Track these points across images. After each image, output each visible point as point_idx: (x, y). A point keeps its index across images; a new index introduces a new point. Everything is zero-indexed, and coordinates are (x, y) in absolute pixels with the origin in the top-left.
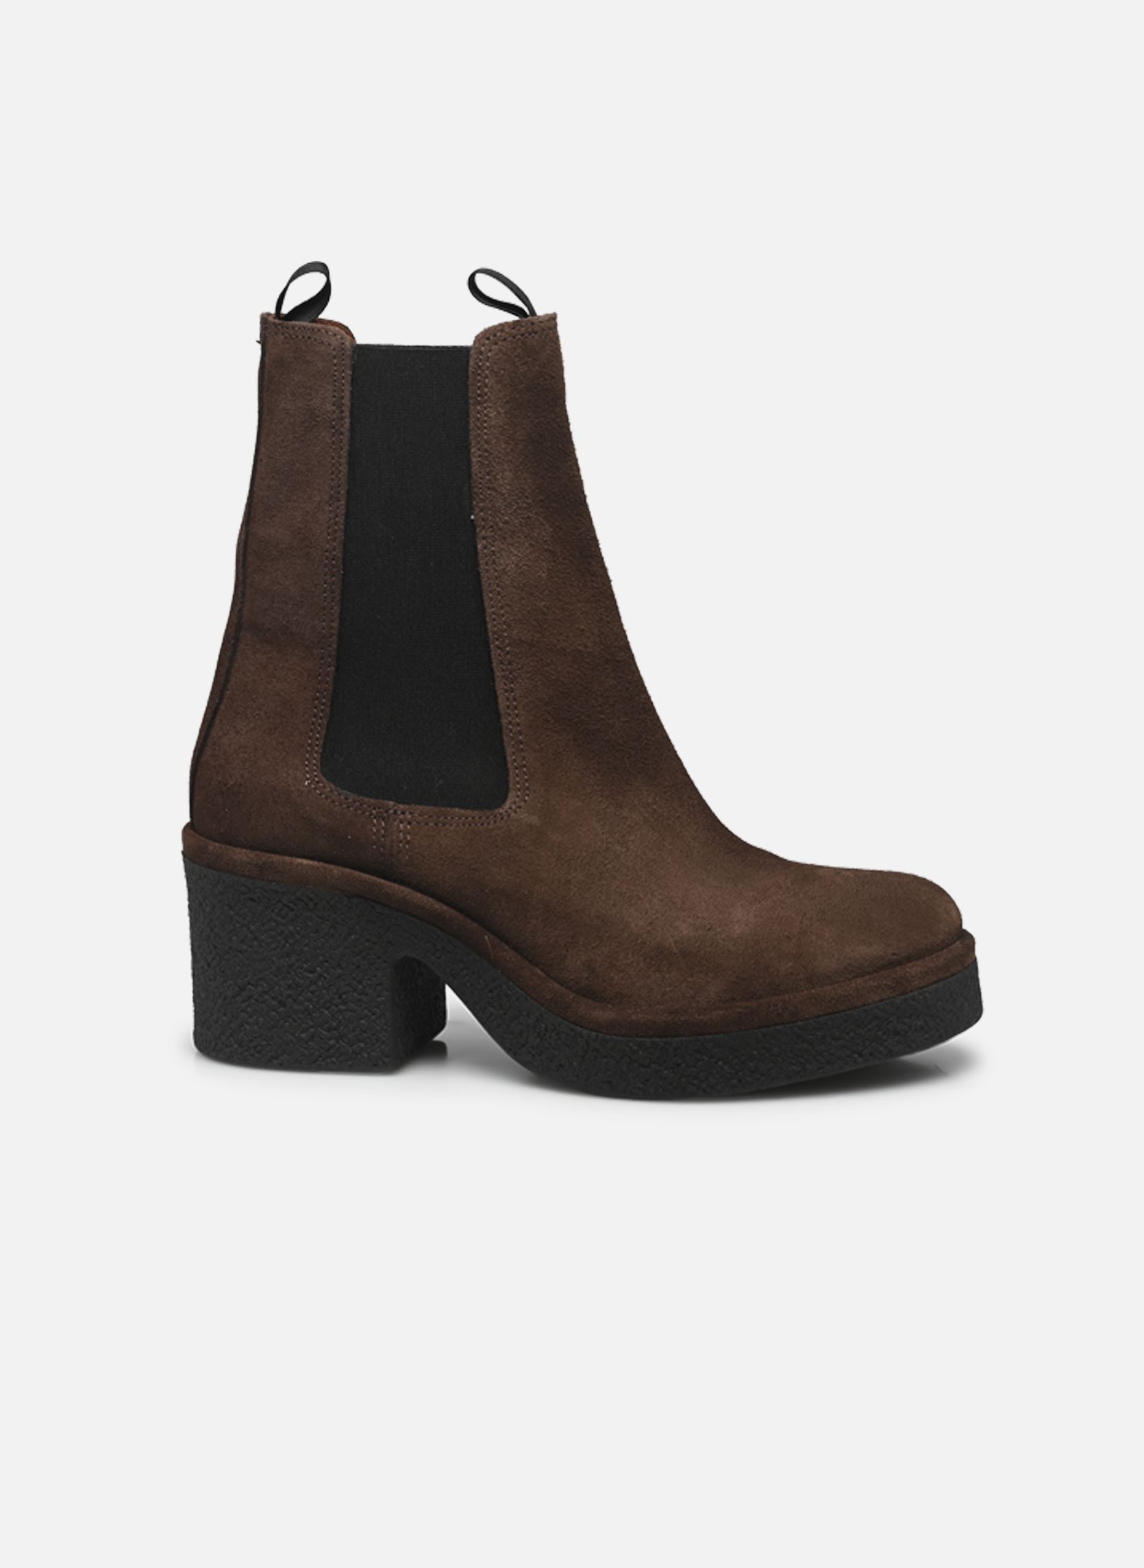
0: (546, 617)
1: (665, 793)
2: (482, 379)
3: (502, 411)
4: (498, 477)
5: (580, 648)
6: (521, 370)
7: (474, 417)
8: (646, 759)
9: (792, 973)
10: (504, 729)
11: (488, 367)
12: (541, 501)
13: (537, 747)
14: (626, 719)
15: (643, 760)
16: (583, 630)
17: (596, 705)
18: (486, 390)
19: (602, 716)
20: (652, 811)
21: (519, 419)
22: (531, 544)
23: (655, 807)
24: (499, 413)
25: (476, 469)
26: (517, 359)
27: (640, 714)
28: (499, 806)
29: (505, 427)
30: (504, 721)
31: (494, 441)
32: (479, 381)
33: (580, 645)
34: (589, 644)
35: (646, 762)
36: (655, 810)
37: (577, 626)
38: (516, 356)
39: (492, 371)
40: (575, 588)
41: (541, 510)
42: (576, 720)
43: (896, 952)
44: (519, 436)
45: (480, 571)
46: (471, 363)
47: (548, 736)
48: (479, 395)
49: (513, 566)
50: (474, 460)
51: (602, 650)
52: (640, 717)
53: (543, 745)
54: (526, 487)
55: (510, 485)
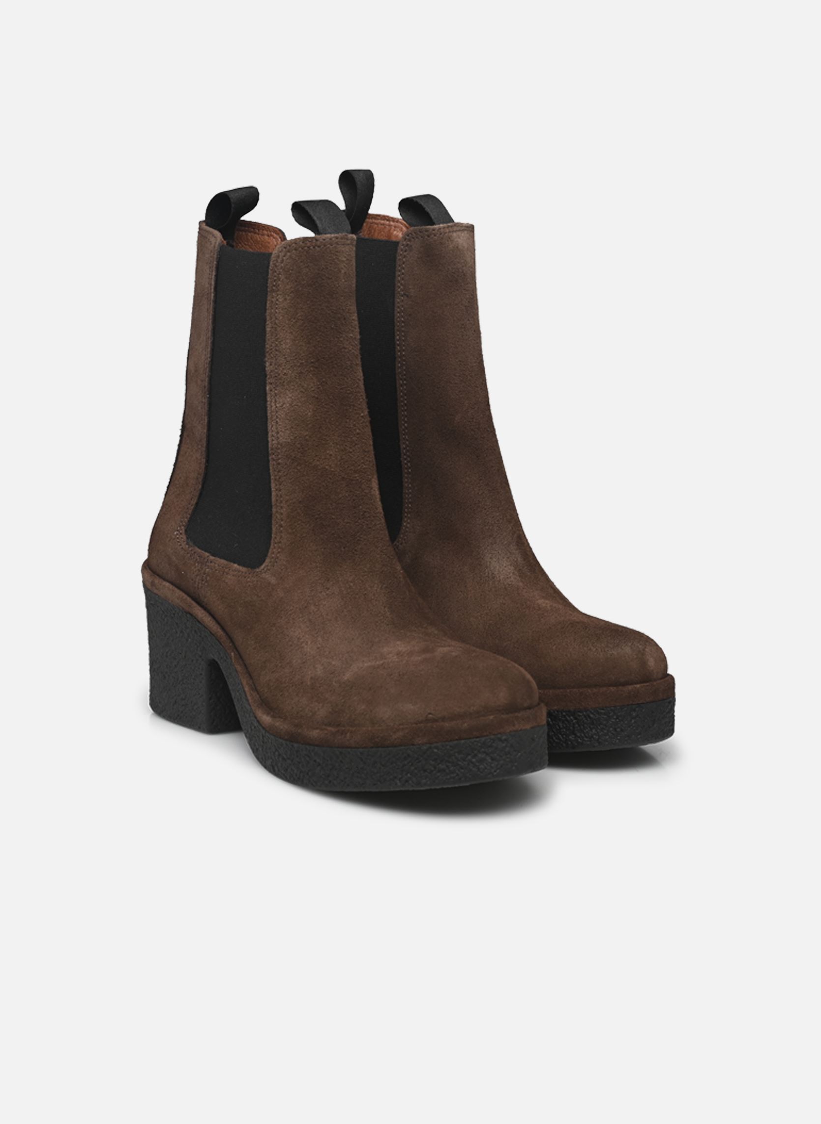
0: (308, 443)
1: (363, 576)
2: (277, 275)
3: (288, 299)
4: (282, 343)
5: (327, 467)
6: (304, 271)
7: (269, 301)
8: (356, 550)
9: (363, 714)
10: (273, 516)
11: (282, 267)
12: (312, 362)
13: (290, 531)
14: (349, 521)
15: (354, 551)
16: (331, 455)
17: (331, 508)
18: (279, 282)
19: (333, 517)
20: (348, 586)
21: (300, 305)
22: (301, 392)
23: (352, 584)
24: (285, 299)
25: (269, 336)
26: (302, 264)
27: (359, 519)
28: (258, 567)
29: (289, 309)
30: (274, 510)
31: (281, 318)
32: (275, 276)
33: (327, 465)
34: (333, 466)
35: (355, 553)
36: (350, 587)
37: (328, 452)
38: (301, 262)
39: (284, 270)
40: (333, 426)
41: (312, 369)
42: (317, 516)
43: (433, 712)
44: (299, 316)
45: (267, 406)
46: (271, 263)
47: (299, 524)
48: (274, 286)
49: (288, 405)
50: (268, 329)
51: (341, 470)
52: (360, 521)
53: (294, 530)
54: (301, 352)
55: (290, 349)
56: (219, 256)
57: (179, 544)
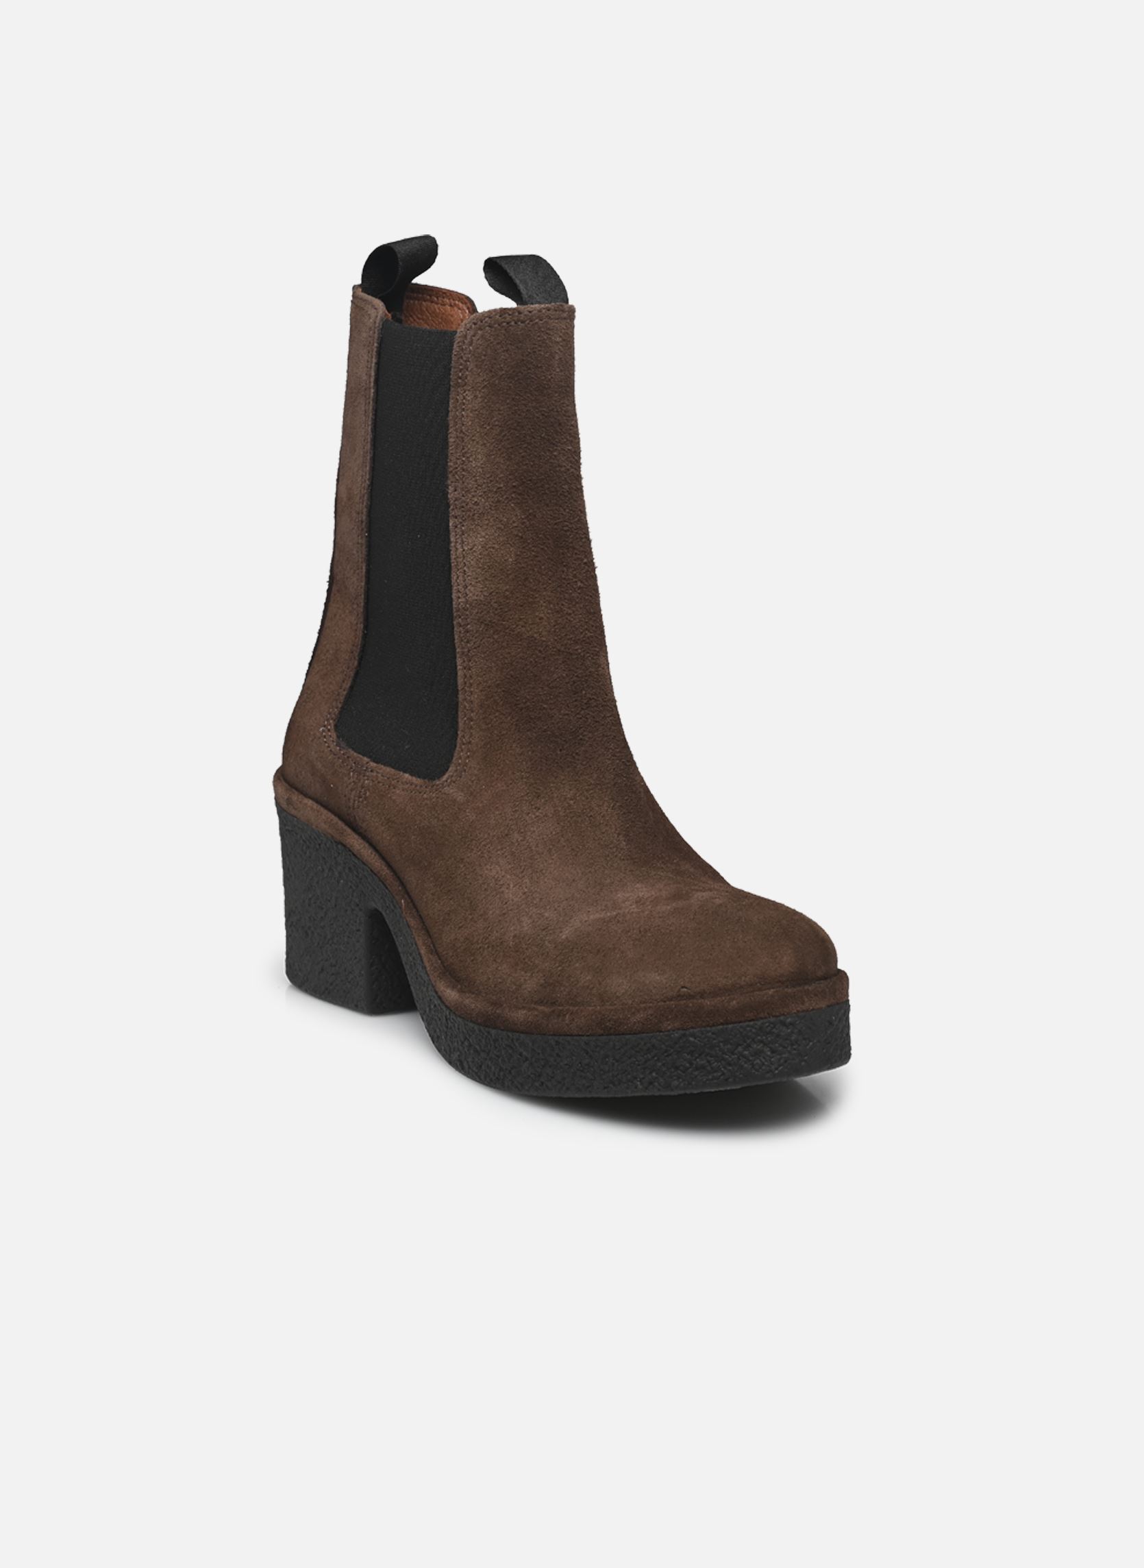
0: (508, 601)
2: (463, 363)
3: (480, 396)
4: (471, 459)
5: (535, 635)
6: (502, 357)
7: (452, 399)
8: (577, 754)
10: (459, 704)
11: (470, 351)
12: (514, 487)
13: (484, 727)
14: (567, 712)
15: (574, 755)
16: (541, 618)
17: (541, 693)
18: (467, 373)
19: (545, 706)
20: (567, 805)
21: (497, 405)
22: (499, 528)
23: (572, 802)
24: (476, 397)
25: (452, 449)
26: (499, 346)
28: (439, 778)
29: (481, 411)
30: (461, 697)
31: (470, 423)
32: (461, 364)
33: (536, 633)
34: (544, 633)
35: (577, 757)
36: (570, 805)
37: (537, 614)
38: (498, 343)
39: (473, 355)
40: (544, 577)
41: (514, 496)
42: (522, 705)
43: (688, 985)
44: (495, 421)
45: (451, 548)
46: (455, 345)
47: (496, 717)
48: (460, 378)
49: (480, 547)
50: (451, 440)
51: (555, 640)
53: (490, 725)
54: (498, 472)
55: (482, 468)
56: (381, 336)
57: (327, 745)
